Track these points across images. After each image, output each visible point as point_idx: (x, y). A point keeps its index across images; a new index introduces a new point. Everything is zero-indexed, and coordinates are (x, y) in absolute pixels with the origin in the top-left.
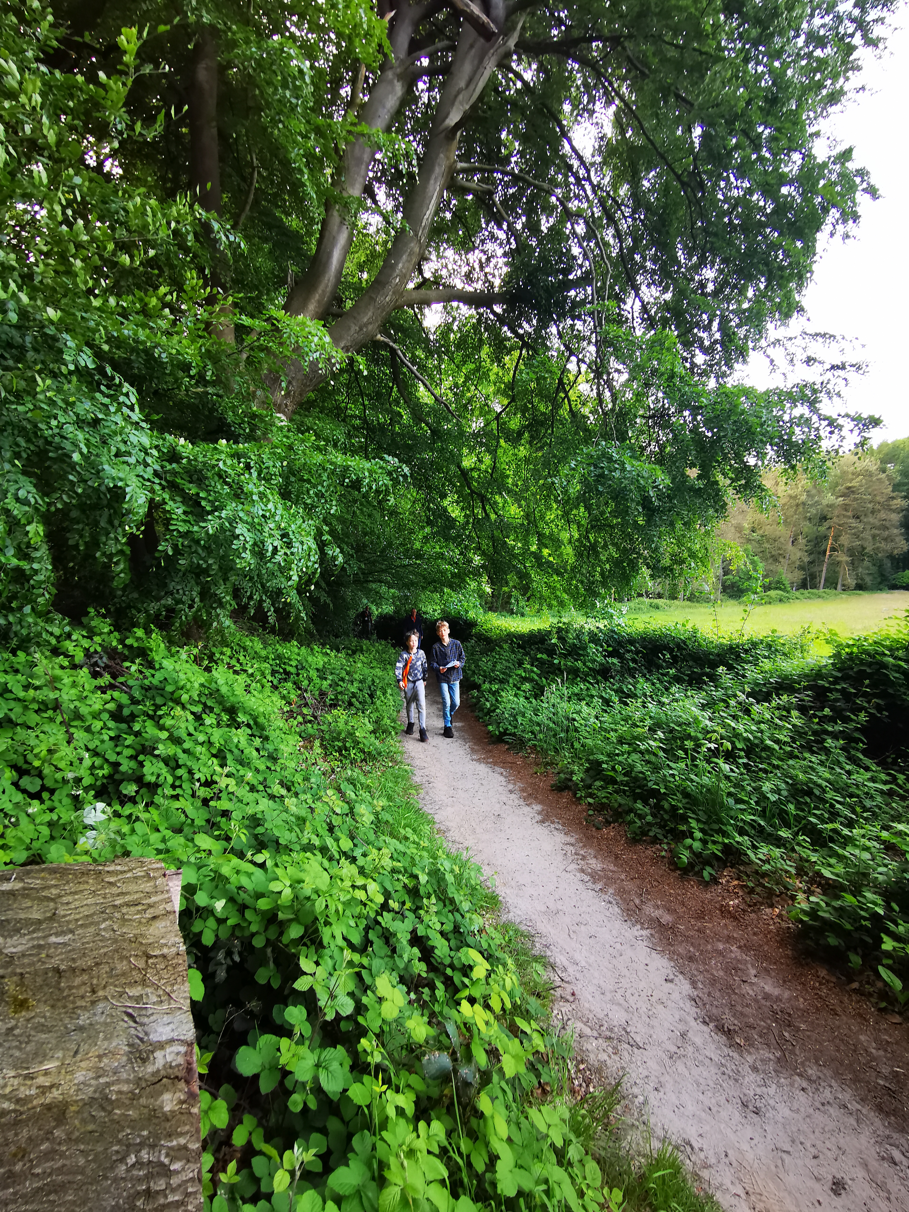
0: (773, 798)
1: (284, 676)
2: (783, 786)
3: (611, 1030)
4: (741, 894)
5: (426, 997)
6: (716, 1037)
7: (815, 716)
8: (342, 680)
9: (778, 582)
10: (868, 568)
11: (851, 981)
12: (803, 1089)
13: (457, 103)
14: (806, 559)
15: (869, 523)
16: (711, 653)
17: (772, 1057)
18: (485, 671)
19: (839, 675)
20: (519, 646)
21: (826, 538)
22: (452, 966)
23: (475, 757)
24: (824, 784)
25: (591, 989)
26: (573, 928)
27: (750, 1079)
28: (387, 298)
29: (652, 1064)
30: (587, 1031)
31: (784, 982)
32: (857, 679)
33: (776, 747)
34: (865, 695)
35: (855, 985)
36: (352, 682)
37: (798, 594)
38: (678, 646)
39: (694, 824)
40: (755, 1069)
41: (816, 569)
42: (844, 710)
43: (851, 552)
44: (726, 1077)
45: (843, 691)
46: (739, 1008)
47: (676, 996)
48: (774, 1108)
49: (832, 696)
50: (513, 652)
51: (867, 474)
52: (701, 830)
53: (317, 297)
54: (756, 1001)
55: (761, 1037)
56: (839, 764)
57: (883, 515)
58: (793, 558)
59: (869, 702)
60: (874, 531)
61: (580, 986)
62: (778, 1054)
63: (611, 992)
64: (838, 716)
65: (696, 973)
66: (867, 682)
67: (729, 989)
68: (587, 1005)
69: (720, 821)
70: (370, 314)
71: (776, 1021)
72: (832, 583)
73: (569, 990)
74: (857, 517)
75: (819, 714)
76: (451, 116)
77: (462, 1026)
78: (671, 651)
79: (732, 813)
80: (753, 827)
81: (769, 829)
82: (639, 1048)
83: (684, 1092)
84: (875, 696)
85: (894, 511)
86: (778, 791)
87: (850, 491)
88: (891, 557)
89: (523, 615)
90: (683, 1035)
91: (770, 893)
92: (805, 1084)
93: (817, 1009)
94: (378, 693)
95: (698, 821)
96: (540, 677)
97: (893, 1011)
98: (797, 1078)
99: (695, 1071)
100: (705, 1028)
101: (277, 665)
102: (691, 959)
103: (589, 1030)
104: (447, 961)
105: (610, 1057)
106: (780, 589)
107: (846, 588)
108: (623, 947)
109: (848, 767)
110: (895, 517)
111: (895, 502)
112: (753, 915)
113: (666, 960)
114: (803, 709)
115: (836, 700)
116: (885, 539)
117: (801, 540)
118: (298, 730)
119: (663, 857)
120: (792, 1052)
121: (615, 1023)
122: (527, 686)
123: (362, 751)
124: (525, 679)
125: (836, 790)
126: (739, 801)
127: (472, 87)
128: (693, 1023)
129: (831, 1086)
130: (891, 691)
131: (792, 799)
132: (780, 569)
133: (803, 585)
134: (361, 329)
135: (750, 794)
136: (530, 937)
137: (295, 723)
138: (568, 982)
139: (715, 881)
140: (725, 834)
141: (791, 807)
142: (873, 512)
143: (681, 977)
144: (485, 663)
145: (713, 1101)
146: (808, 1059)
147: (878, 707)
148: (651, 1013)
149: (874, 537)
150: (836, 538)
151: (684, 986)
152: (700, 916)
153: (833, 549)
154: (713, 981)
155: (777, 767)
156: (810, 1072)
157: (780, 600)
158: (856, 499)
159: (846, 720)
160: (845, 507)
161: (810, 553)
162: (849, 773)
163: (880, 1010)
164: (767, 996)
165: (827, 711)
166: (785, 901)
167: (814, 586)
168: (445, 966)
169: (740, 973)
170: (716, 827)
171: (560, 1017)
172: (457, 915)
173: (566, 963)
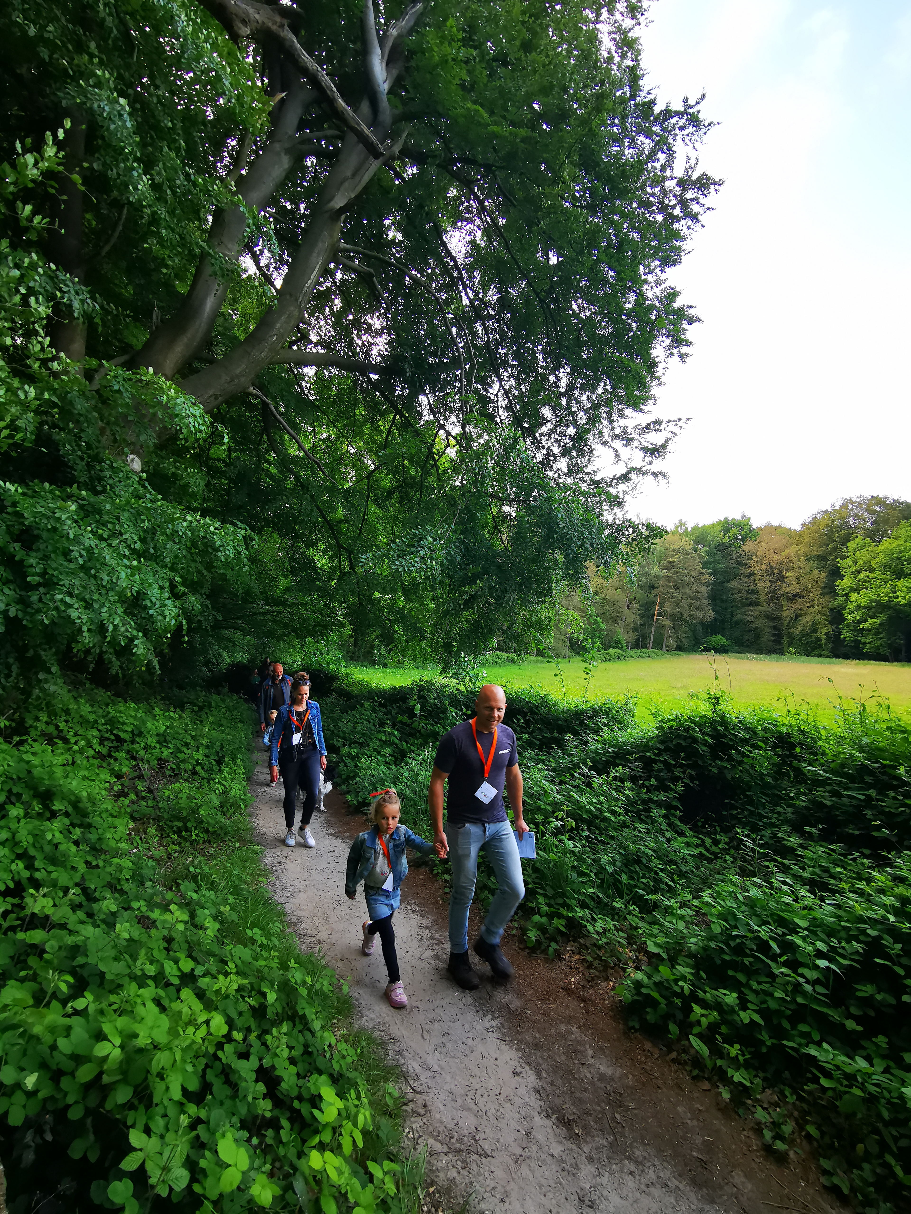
0: (610, 869)
1: (115, 744)
2: (617, 857)
3: (460, 1141)
4: (581, 969)
5: (269, 1141)
6: (558, 1131)
7: (644, 786)
8: (187, 745)
9: (617, 641)
10: (685, 632)
11: (670, 1051)
12: (631, 1173)
13: (342, 189)
14: (639, 622)
15: (685, 593)
16: (559, 719)
17: (606, 1143)
18: (344, 733)
19: (662, 747)
20: (381, 705)
21: (654, 603)
22: (300, 1098)
23: (331, 831)
24: (651, 852)
25: (443, 1096)
26: (427, 1027)
27: (587, 1170)
28: (262, 354)
29: (499, 1173)
30: (438, 1147)
31: (617, 1059)
32: (675, 752)
33: (613, 818)
34: (681, 766)
35: (674, 1055)
36: (198, 748)
37: (632, 653)
38: (531, 710)
39: (541, 900)
40: (590, 1159)
41: (647, 631)
42: (665, 779)
43: (673, 617)
44: (565, 1173)
45: (665, 762)
46: (578, 1094)
47: (522, 1091)
48: (606, 1199)
49: (656, 767)
50: (374, 711)
51: (684, 552)
52: (548, 905)
53: (185, 340)
54: (592, 1083)
55: (596, 1122)
56: (661, 832)
57: (695, 587)
58: (628, 620)
59: (684, 772)
60: (690, 601)
61: (431, 1095)
62: (611, 1138)
63: (462, 1096)
64: (662, 787)
65: (540, 1061)
66: (683, 754)
67: (569, 1074)
68: (438, 1116)
69: (564, 895)
70: (243, 366)
71: (609, 1104)
72: (658, 645)
73: (420, 1102)
74: (676, 588)
75: (647, 783)
76: (337, 199)
77: (311, 1179)
78: (524, 715)
79: (575, 886)
80: (592, 898)
81: (606, 900)
82: (487, 1156)
83: (527, 1198)
84: (688, 766)
85: (703, 584)
86: (613, 862)
87: (671, 566)
88: (702, 623)
89: (385, 666)
90: (528, 1134)
91: (606, 966)
92: (632, 1167)
93: (644, 1084)
94: (227, 759)
95: (545, 896)
96: (400, 740)
97: (704, 1078)
98: (626, 1162)
99: (538, 1172)
100: (548, 1123)
101: (107, 731)
102: (537, 1046)
103: (439, 1145)
104: (294, 1093)
105: (459, 1173)
106: (618, 648)
107: (669, 649)
108: (474, 1043)
109: (668, 835)
110: (705, 590)
111: (704, 577)
112: (591, 991)
113: (514, 1052)
114: (633, 779)
115: (660, 771)
116: (698, 608)
117: (635, 606)
118: (128, 810)
119: (514, 935)
120: (623, 1135)
121: (466, 1132)
122: (388, 751)
123: (207, 831)
124: (385, 744)
125: (659, 858)
126: (581, 874)
127: (357, 178)
128: (537, 1119)
129: (654, 1166)
130: (700, 762)
131: (625, 870)
132: (618, 630)
133: (637, 645)
134: (232, 380)
135: (590, 866)
136: (383, 1044)
137: (127, 802)
138: (420, 1093)
139: (559, 956)
140: (569, 908)
141: (624, 877)
142: (688, 585)
143: (527, 1068)
144: (346, 725)
145: (554, 1201)
146: (635, 1141)
147: (691, 778)
148: (499, 1114)
149: (689, 605)
150: (662, 605)
151: (530, 1078)
152: (545, 999)
153: (659, 614)
154: (556, 1068)
155: (613, 838)
156: (637, 1153)
157: (619, 658)
158: (677, 573)
159: (667, 789)
160: (668, 579)
161: (642, 616)
162: (669, 840)
163: (693, 1078)
164: (602, 1077)
165: (653, 781)
166: (618, 972)
167: (645, 647)
168: (292, 1099)
169: (579, 1056)
170: (560, 901)
171: (411, 1135)
172: (308, 1034)
173: (418, 1070)
